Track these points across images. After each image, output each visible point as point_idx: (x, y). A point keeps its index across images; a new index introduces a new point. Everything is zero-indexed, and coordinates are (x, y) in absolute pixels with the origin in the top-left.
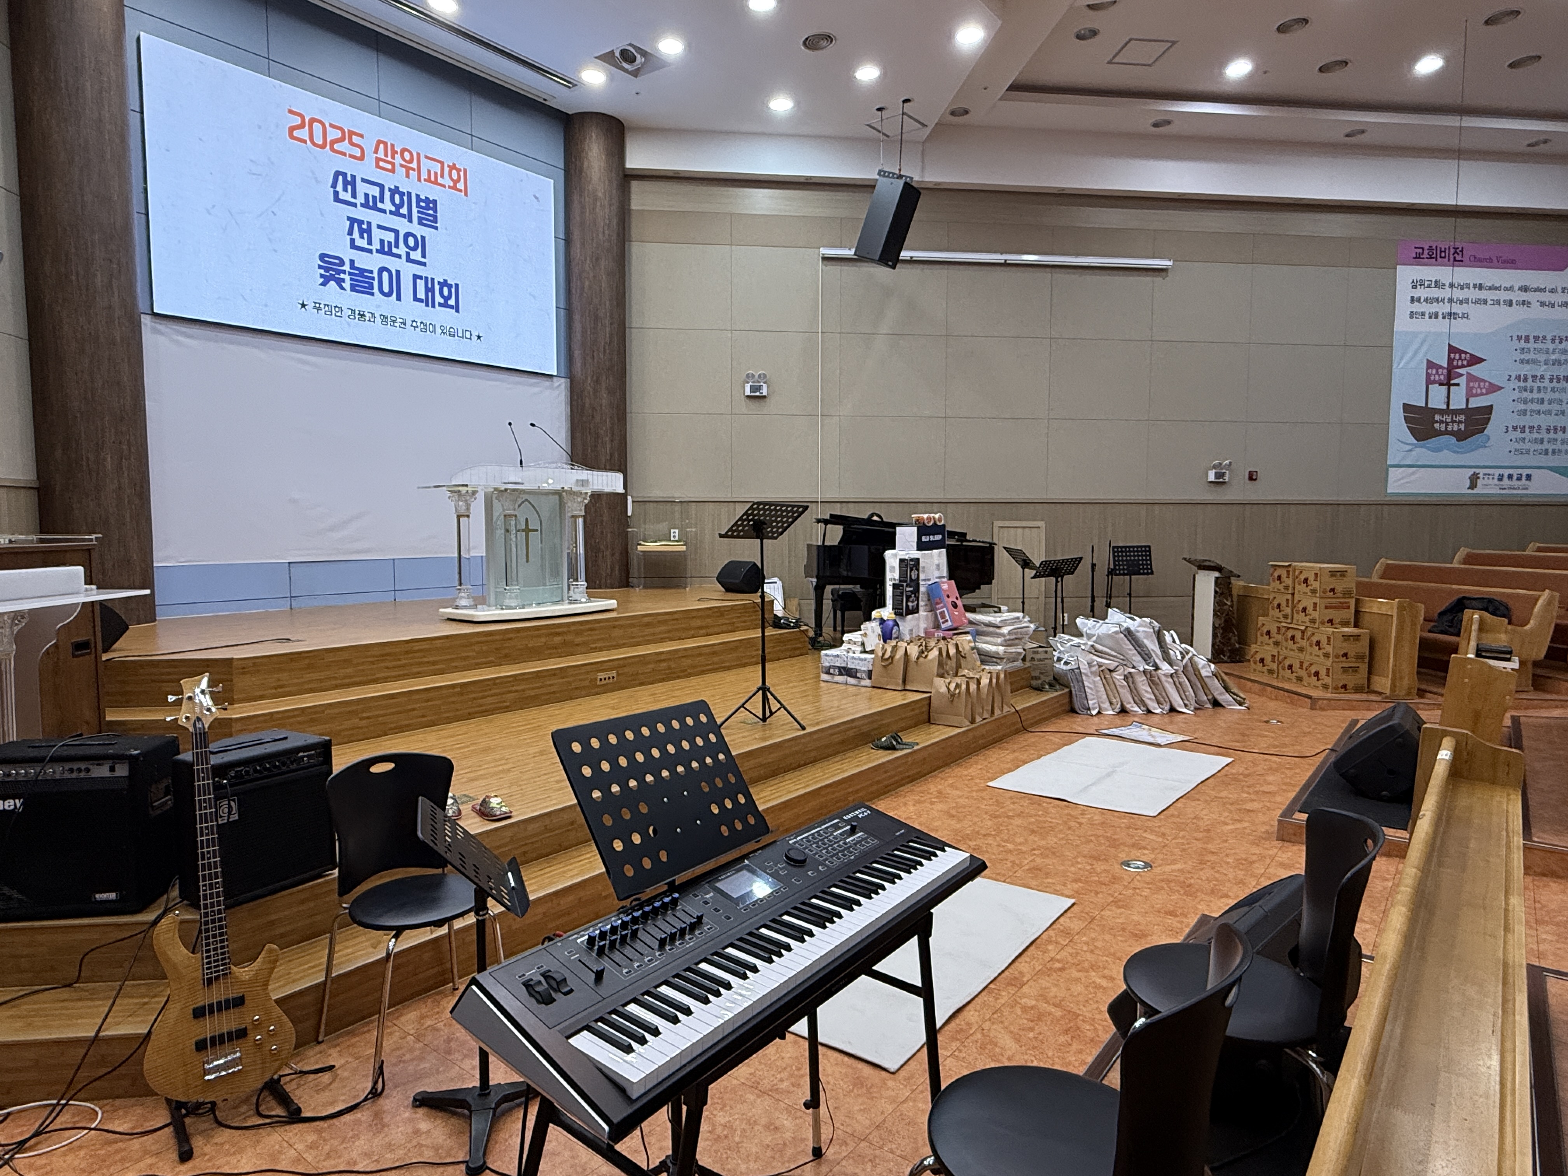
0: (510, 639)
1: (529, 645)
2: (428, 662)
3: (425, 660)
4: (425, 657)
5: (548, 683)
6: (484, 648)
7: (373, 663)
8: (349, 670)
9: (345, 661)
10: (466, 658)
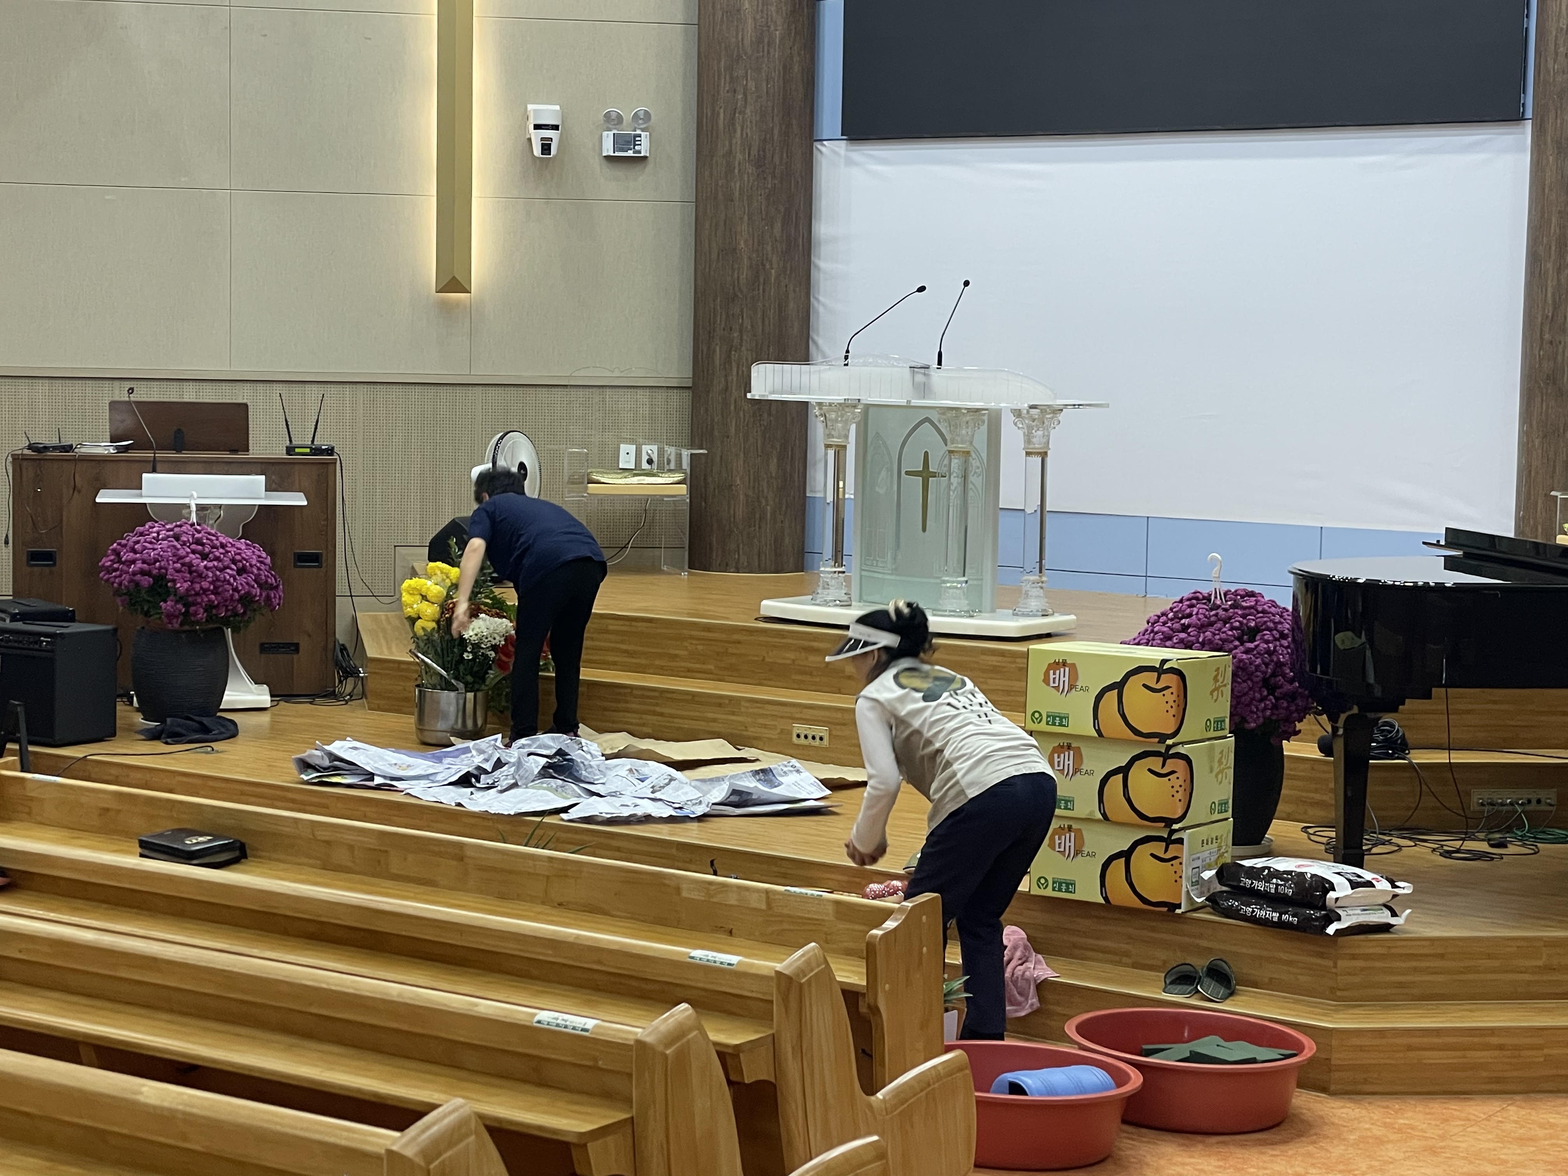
0: (739, 642)
5: (710, 715)
6: (700, 647)
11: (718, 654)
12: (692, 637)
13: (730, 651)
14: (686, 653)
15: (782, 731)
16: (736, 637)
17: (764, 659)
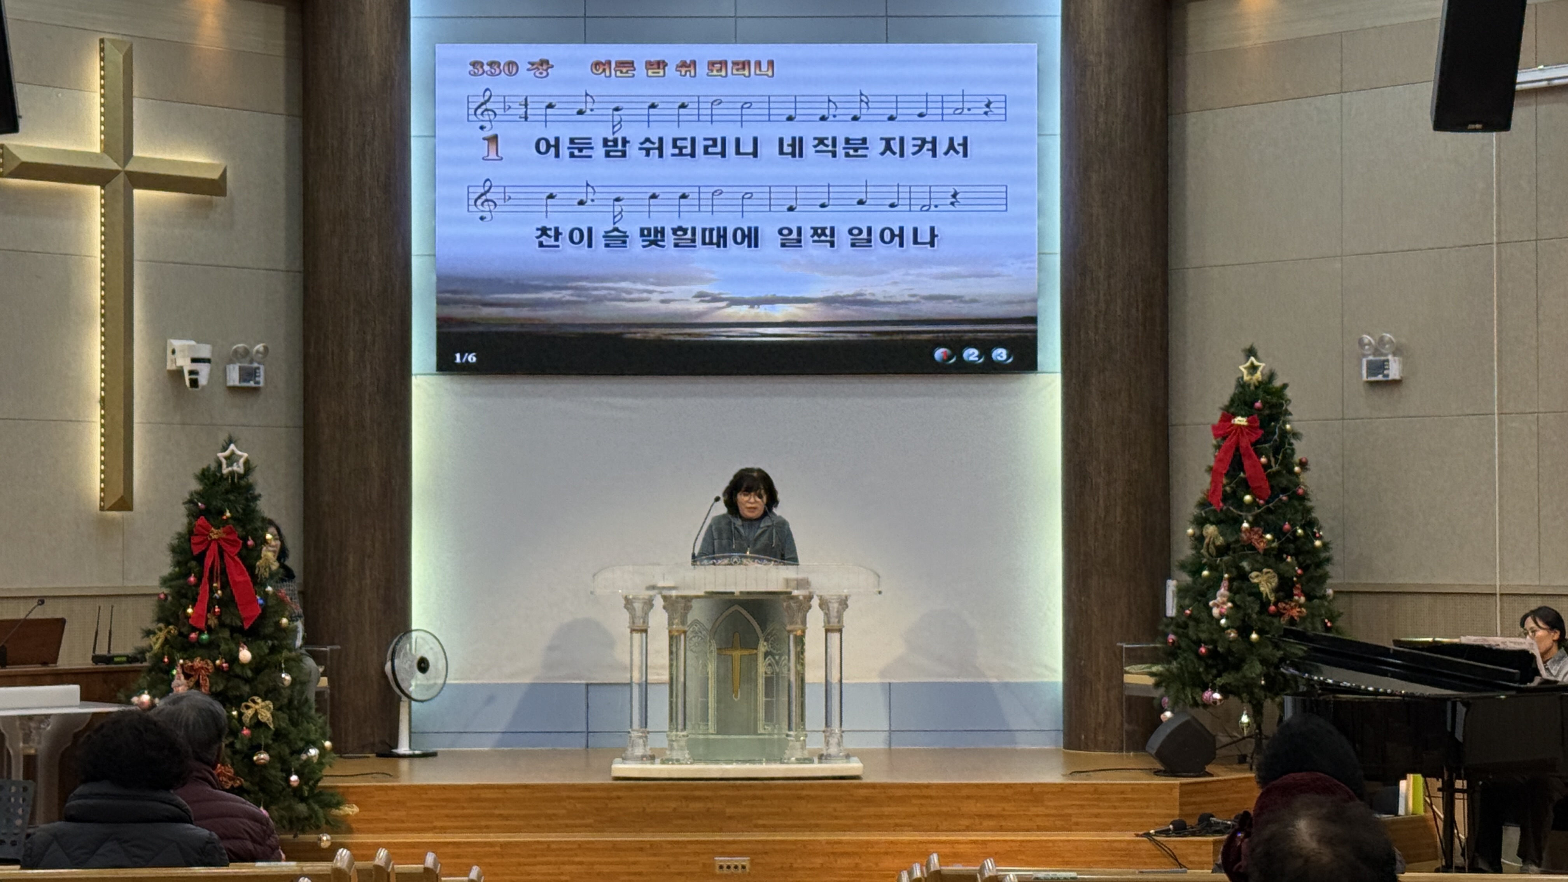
0: (619, 798)
1: (648, 810)
2: (501, 815)
3: (497, 812)
4: (496, 808)
5: (631, 859)
6: (579, 806)
7: (430, 808)
8: (402, 813)
9: (398, 802)
10: (549, 817)
11: (597, 809)
12: (569, 797)
13: (610, 806)
14: (564, 811)
15: (704, 865)
16: (615, 794)
17: (644, 809)
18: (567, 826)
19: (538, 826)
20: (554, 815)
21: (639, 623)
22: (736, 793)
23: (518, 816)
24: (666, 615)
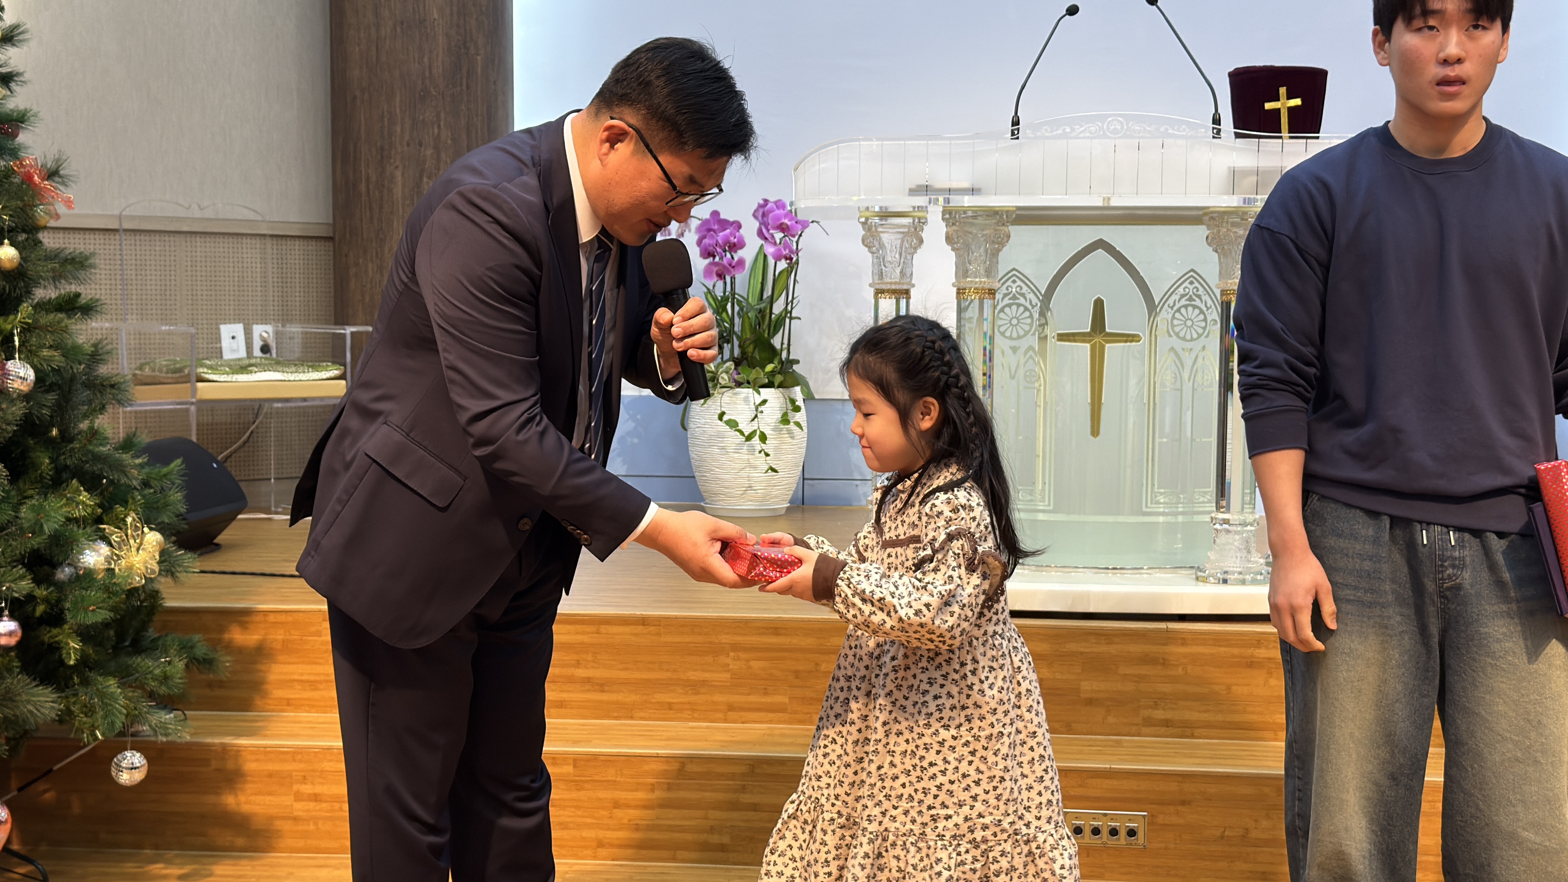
2: (588, 680)
4: (578, 664)
6: (756, 665)
10: (695, 686)
11: (797, 674)
12: (735, 647)
14: (725, 676)
18: (731, 708)
19: (670, 706)
20: (704, 683)
21: (893, 277)
22: (1103, 648)
23: (626, 683)
24: (950, 257)
